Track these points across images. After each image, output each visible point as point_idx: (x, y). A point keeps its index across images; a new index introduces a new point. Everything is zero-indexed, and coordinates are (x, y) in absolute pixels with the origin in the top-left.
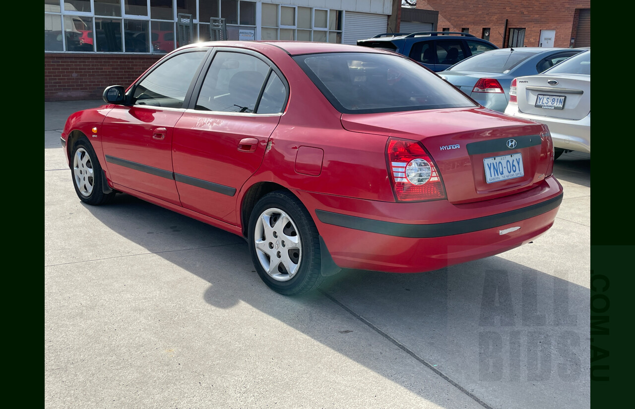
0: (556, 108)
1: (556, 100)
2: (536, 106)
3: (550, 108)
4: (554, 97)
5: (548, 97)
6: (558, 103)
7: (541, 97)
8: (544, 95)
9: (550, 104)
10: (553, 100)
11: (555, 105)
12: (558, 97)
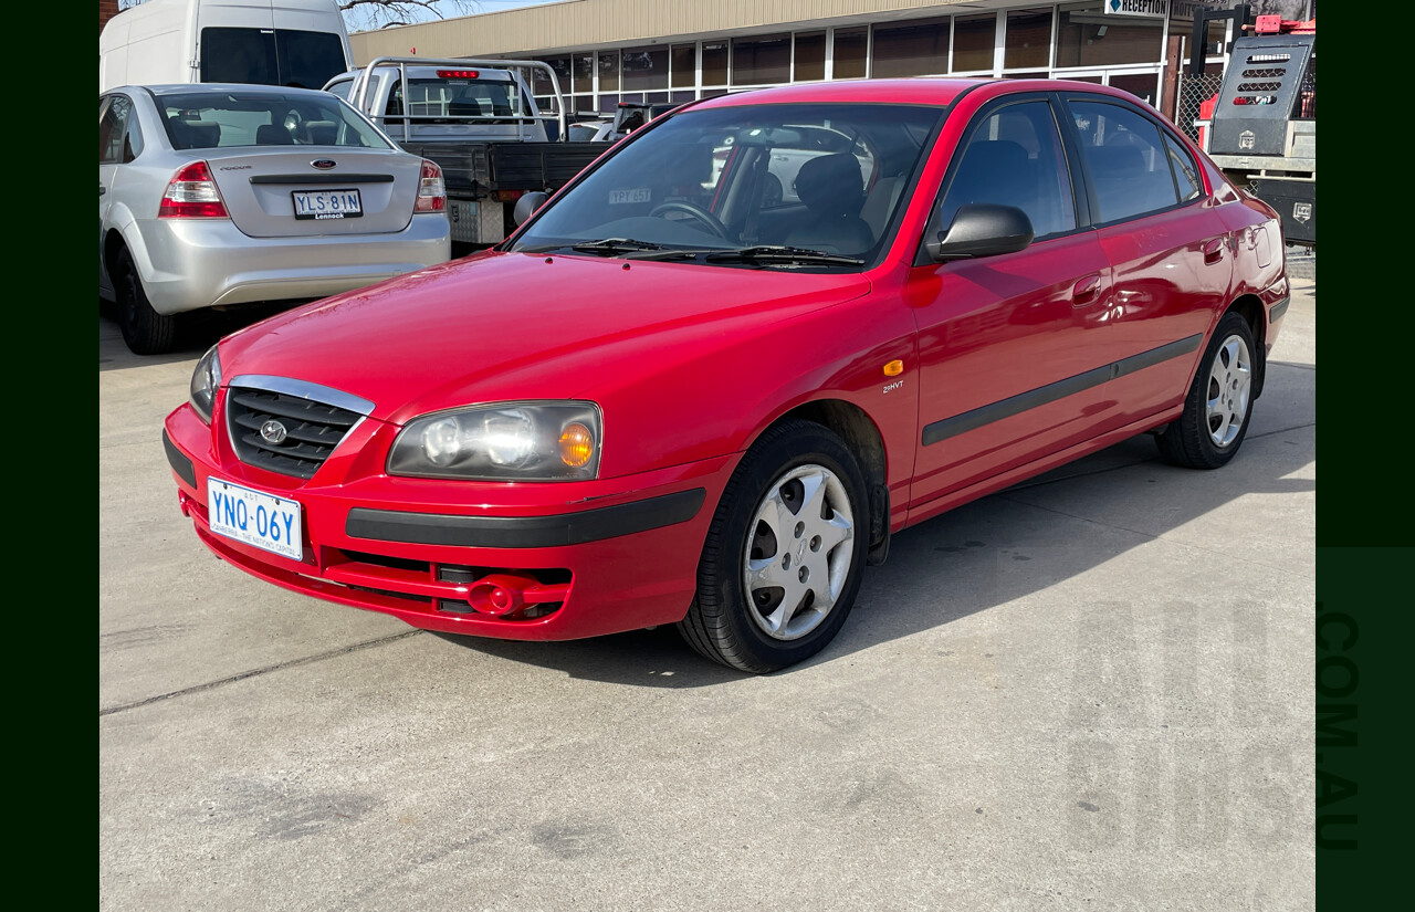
0: (347, 215)
1: (340, 200)
2: (299, 217)
3: (334, 216)
4: (333, 194)
5: (320, 194)
6: (348, 206)
7: (301, 196)
8: (306, 192)
9: (329, 208)
10: (334, 201)
11: (342, 208)
12: (342, 193)
